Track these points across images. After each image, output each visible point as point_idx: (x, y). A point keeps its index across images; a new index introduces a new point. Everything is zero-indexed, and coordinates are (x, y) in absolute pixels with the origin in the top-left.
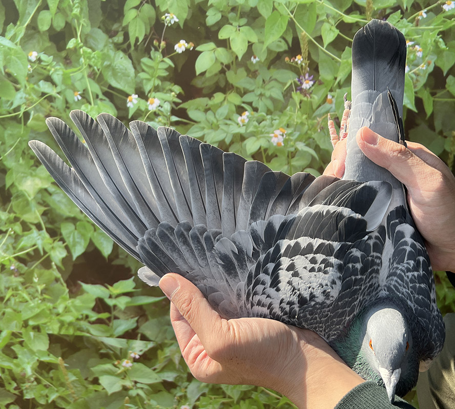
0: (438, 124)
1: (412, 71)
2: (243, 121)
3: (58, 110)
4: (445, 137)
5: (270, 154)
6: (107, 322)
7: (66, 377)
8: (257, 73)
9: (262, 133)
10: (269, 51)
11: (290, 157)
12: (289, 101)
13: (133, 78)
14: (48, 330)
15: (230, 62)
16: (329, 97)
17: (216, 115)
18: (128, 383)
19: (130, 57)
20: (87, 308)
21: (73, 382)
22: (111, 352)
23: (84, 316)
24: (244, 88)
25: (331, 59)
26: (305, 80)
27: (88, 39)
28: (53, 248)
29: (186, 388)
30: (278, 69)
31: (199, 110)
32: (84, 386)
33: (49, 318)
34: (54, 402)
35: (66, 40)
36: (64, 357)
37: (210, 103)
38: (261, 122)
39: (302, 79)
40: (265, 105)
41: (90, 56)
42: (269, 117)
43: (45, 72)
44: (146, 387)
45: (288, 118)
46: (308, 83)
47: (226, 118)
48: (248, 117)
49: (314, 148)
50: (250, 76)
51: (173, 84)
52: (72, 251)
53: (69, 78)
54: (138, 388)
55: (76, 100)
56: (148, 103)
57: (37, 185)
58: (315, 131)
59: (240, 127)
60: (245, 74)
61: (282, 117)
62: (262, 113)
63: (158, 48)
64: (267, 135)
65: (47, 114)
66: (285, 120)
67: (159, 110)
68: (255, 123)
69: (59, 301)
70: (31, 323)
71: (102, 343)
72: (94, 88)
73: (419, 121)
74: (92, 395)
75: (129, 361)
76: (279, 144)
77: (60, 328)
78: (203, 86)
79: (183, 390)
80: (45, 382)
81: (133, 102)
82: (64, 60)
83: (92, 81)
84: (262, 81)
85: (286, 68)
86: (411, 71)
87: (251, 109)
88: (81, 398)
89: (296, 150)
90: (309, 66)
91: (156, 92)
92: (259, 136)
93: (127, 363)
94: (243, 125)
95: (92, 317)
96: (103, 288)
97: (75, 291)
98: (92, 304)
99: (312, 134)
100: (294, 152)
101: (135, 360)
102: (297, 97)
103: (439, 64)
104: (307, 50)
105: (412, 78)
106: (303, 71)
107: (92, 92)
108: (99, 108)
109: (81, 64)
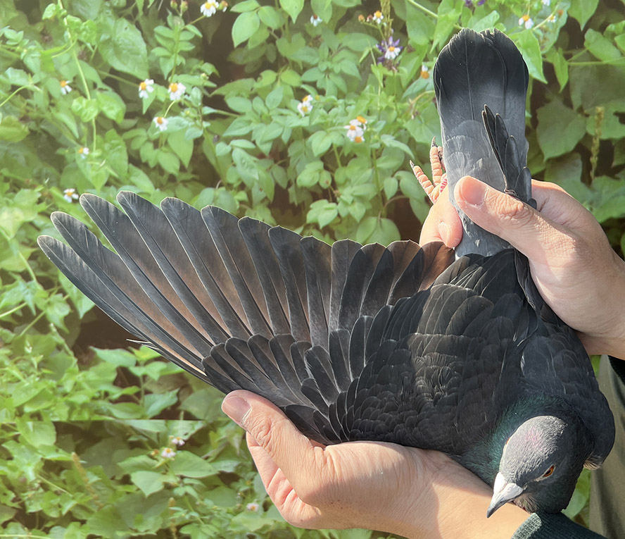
0: (576, 99)
1: (538, 26)
2: (304, 109)
3: (38, 109)
4: (587, 116)
5: (346, 154)
6: (136, 398)
7: (84, 479)
8: (319, 39)
9: (333, 125)
10: (336, 8)
11: (374, 157)
12: (367, 78)
13: (145, 56)
14: (53, 417)
15: (281, 25)
16: (424, 69)
17: (266, 101)
18: (172, 480)
19: (138, 26)
20: (106, 382)
21: (95, 483)
22: (145, 439)
23: (103, 393)
24: (303, 63)
25: (422, 14)
26: (389, 47)
27: (74, 4)
28: (49, 304)
29: (252, 479)
30: (349, 32)
31: (242, 96)
32: (111, 488)
33: (53, 401)
34: (70, 513)
35: (41, 7)
36: (79, 451)
37: (257, 85)
38: (330, 110)
39: (384, 46)
40: (335, 86)
41: (79, 29)
42: (341, 101)
43: (14, 55)
44: (197, 483)
45: (368, 102)
46: (393, 51)
47: (280, 107)
48: (311, 102)
49: (407, 142)
50: (311, 44)
51: (202, 62)
52: (78, 305)
53: (51, 61)
54: (187, 485)
55: (64, 93)
56: (170, 90)
57: (18, 218)
58: (408, 119)
59: (301, 117)
60: (303, 41)
61: (359, 101)
62: (331, 97)
63: (177, 11)
64: (339, 127)
65: (22, 116)
66: (364, 104)
67: (185, 99)
68: (323, 112)
69: (65, 376)
70: (28, 409)
71: (131, 427)
72: (88, 74)
73: (549, 95)
74: (123, 499)
75: (171, 449)
76: (357, 140)
77: (70, 413)
78: (245, 62)
79: (248, 483)
80: (55, 488)
81: (148, 91)
82: (41, 36)
83: (85, 64)
84: (328, 50)
85: (361, 31)
86: (535, 25)
87: (315, 90)
88: (108, 504)
89: (382, 145)
90: (392, 27)
91: (179, 75)
92: (328, 130)
93: (168, 452)
94: (306, 115)
95: (113, 394)
96: (126, 353)
97: (86, 360)
98: (113, 377)
99: (403, 123)
100: (380, 150)
101: (179, 448)
102: (378, 71)
103: (574, 15)
104: (389, 3)
105: (538, 36)
106: (386, 34)
107: (86, 81)
108: (98, 102)
109: (66, 40)
